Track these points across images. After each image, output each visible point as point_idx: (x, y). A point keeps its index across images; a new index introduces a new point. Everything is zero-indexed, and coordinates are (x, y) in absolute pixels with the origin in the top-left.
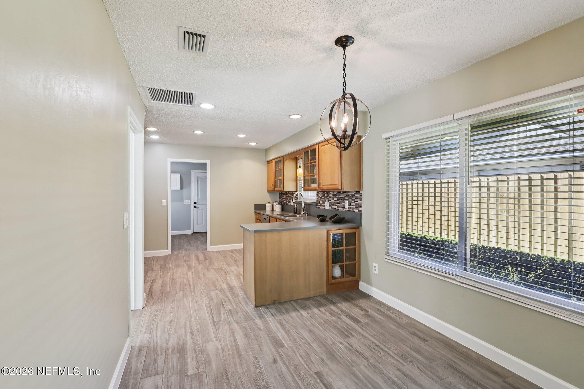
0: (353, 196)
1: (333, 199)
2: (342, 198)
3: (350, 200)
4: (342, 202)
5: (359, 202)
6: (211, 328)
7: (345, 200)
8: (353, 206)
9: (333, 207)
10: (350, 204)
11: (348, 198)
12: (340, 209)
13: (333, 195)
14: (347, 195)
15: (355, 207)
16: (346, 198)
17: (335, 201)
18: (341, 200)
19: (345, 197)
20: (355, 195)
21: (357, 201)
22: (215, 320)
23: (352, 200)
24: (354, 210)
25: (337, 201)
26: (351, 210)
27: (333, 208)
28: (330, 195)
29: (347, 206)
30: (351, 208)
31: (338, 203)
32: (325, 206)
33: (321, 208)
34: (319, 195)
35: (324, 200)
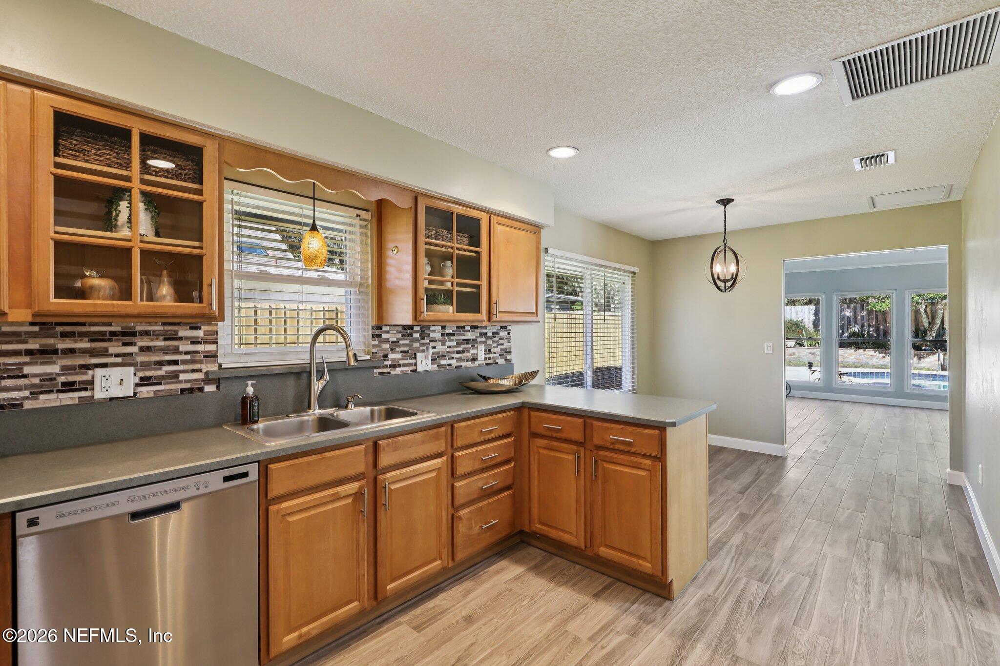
0: (495, 334)
1: (444, 344)
2: (470, 340)
3: (489, 342)
4: (470, 348)
5: (506, 345)
6: (825, 572)
7: (477, 343)
8: (495, 353)
9: (443, 362)
10: (490, 350)
11: (484, 339)
12: (463, 364)
13: (443, 335)
14: (481, 334)
15: (499, 355)
16: (479, 340)
17: (449, 347)
18: (468, 343)
19: (477, 337)
20: (499, 334)
21: (503, 344)
22: (808, 579)
23: (493, 342)
24: (497, 361)
25: (454, 347)
26: (491, 361)
27: (442, 365)
28: (432, 335)
29: (481, 356)
30: (490, 359)
31: (458, 352)
32: (416, 365)
33: (392, 373)
34: (384, 336)
35: (407, 349)
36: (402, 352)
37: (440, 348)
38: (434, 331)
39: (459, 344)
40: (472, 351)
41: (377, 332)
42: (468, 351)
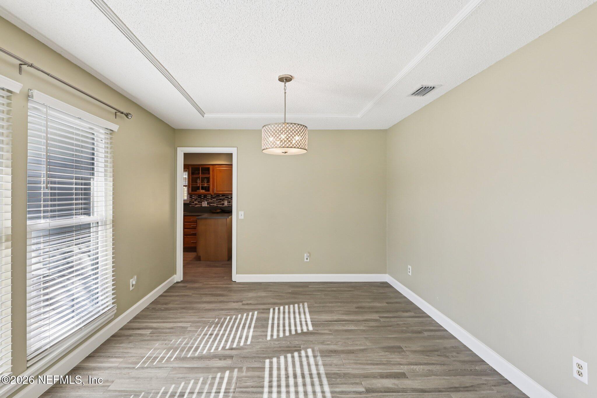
2: (221, 199)
12: (219, 205)
32: (202, 205)
33: (195, 206)
34: (193, 197)
35: (199, 201)
36: (198, 201)
37: (210, 201)
38: (209, 196)
39: (217, 200)
40: (222, 202)
41: (191, 196)
42: (221, 202)
